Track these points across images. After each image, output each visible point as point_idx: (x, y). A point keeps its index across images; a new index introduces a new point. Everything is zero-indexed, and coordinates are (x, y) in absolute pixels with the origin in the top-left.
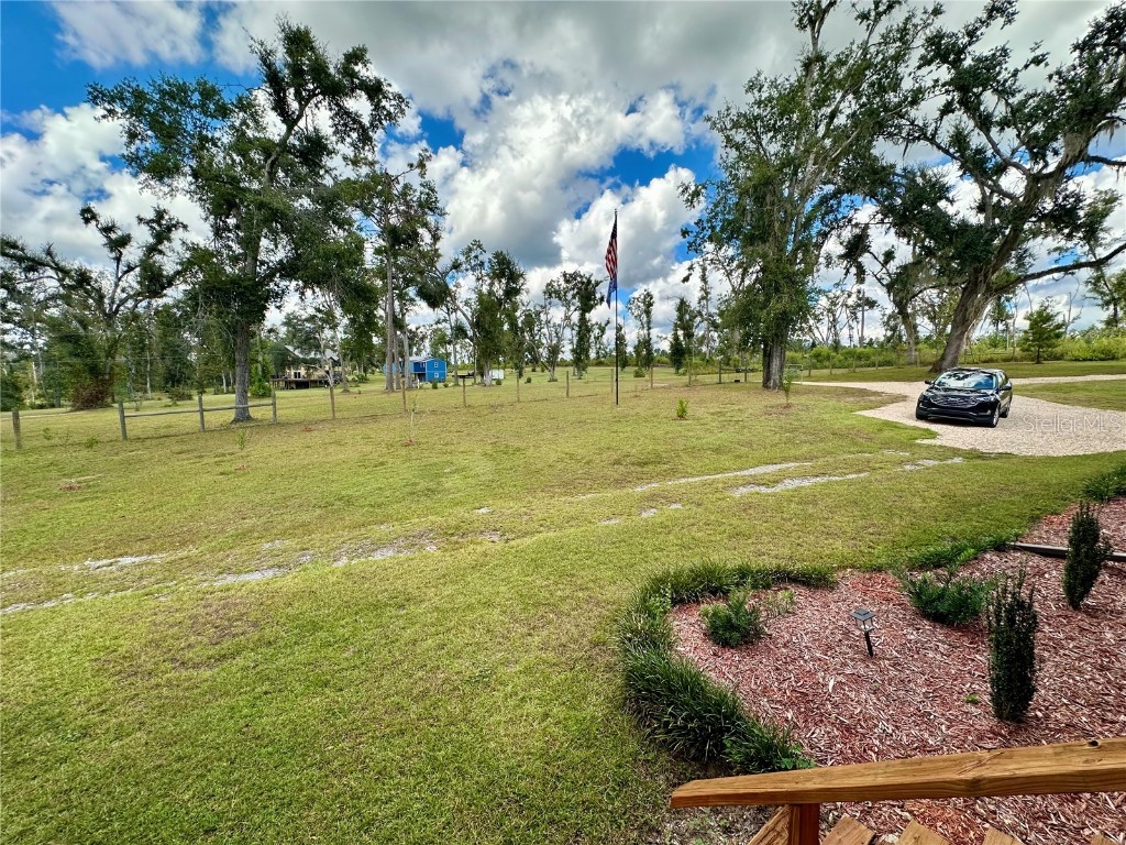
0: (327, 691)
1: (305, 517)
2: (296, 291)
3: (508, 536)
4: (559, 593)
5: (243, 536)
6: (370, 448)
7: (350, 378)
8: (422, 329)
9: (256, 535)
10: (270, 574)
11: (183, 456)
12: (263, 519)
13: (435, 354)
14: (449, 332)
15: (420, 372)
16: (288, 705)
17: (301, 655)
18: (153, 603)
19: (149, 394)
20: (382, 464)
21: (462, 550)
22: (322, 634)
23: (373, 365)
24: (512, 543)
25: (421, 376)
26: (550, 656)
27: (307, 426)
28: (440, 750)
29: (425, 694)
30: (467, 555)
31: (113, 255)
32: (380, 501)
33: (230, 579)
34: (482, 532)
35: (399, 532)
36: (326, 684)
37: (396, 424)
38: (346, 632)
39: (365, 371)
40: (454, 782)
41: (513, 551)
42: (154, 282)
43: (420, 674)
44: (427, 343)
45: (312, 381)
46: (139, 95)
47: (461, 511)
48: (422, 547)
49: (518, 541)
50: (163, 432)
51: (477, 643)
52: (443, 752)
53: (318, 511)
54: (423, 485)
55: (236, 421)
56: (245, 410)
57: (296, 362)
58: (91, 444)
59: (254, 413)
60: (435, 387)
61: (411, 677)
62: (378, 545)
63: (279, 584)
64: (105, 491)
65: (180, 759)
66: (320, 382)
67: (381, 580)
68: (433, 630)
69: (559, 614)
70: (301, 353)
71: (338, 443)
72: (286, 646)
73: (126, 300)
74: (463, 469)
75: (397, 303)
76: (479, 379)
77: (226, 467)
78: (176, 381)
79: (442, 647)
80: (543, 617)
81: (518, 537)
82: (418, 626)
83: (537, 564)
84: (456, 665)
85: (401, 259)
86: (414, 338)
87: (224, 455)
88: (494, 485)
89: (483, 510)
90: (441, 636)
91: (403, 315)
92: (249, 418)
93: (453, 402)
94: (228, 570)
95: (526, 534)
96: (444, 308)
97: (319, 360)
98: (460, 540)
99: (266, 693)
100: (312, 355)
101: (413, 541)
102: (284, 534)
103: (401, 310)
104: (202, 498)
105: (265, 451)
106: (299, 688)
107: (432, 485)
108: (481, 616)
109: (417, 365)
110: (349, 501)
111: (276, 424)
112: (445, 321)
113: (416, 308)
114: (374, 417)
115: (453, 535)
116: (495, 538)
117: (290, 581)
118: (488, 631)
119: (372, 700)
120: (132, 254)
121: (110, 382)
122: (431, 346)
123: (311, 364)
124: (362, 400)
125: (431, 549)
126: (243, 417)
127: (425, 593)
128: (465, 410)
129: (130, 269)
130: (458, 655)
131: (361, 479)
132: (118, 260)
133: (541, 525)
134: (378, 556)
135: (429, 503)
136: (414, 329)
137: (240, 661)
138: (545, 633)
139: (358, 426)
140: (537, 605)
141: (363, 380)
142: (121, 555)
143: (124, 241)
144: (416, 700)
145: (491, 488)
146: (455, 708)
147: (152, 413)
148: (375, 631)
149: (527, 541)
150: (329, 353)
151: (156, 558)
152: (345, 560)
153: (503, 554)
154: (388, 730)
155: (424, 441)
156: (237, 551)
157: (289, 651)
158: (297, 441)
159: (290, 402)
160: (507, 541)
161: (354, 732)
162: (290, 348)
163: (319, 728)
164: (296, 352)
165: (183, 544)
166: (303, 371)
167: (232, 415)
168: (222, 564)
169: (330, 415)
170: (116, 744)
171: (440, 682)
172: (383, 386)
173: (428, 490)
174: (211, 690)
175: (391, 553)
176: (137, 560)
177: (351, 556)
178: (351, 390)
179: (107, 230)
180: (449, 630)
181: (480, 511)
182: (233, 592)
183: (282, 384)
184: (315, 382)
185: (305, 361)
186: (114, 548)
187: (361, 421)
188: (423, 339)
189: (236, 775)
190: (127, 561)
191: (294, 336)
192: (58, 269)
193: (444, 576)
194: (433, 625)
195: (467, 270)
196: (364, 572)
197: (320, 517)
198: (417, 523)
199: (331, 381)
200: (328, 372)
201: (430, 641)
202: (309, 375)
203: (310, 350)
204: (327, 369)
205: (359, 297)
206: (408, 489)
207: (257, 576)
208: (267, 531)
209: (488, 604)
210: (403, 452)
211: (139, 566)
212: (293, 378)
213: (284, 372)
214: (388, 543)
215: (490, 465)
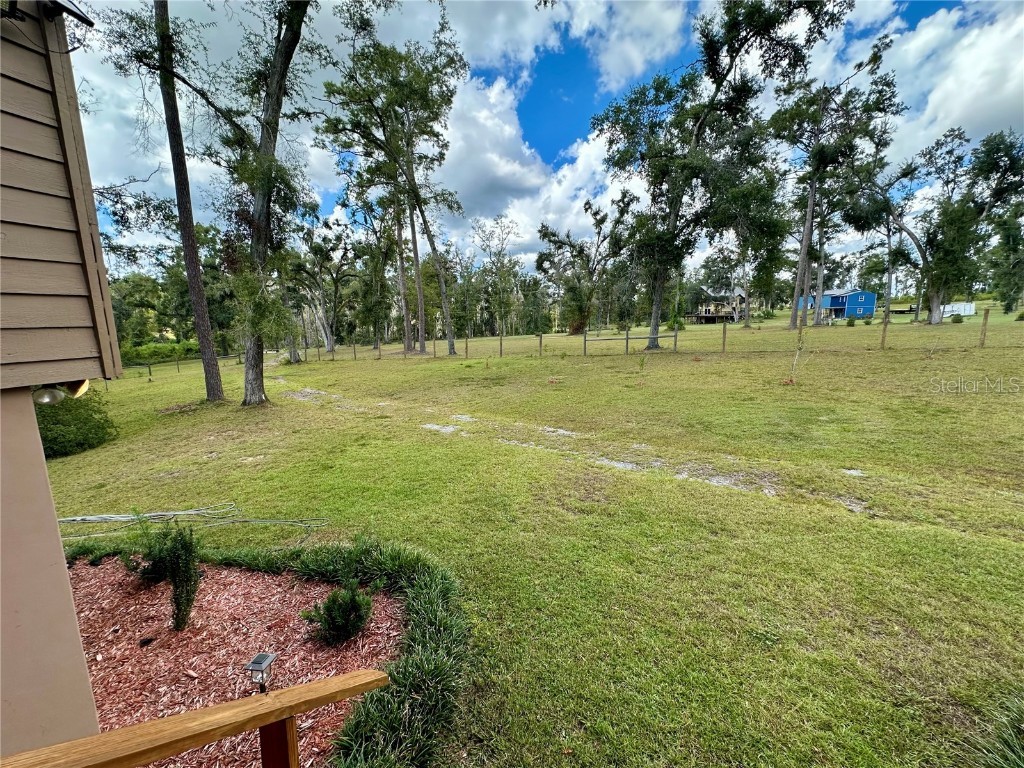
0: (630, 568)
1: (669, 432)
2: (707, 236)
3: (875, 510)
4: (925, 608)
5: (625, 433)
6: (745, 382)
7: (756, 314)
8: (850, 258)
9: (632, 435)
10: (629, 467)
11: (610, 370)
12: (640, 426)
13: (863, 286)
14: (887, 258)
15: (838, 307)
16: (603, 562)
17: (625, 532)
18: (562, 462)
19: (608, 325)
20: (751, 399)
21: (805, 506)
22: (644, 525)
23: (782, 301)
24: (878, 521)
25: (839, 313)
26: (869, 670)
27: (697, 356)
28: (694, 671)
29: (701, 616)
30: (805, 512)
31: (597, 231)
32: (735, 433)
33: (605, 462)
34: (839, 496)
35: (742, 467)
36: (632, 563)
37: (783, 362)
38: (662, 533)
39: (773, 307)
40: (694, 704)
41: (874, 530)
42: (616, 244)
43: (705, 598)
44: (855, 273)
45: (719, 317)
46: (618, 110)
47: (823, 466)
48: (761, 488)
49: (888, 522)
50: (605, 352)
51: (775, 604)
52: (695, 674)
53: (680, 429)
54: (787, 427)
55: (648, 348)
56: (656, 339)
57: (708, 300)
58: (563, 356)
59: (662, 342)
60: (851, 324)
61: (695, 595)
62: (718, 472)
63: (631, 476)
64: (565, 387)
65: (542, 559)
66: (727, 318)
67: (705, 502)
68: (734, 567)
69: (912, 632)
70: (713, 291)
71: (719, 374)
72: (618, 522)
73: (601, 260)
74: (846, 421)
75: (816, 232)
76: (924, 315)
77: (630, 383)
78: (624, 316)
79: (736, 586)
80: (881, 622)
81: (892, 518)
82: (722, 556)
83: (904, 560)
84: (743, 610)
85: (829, 183)
86: (836, 269)
87: (632, 373)
88: (883, 447)
89: (853, 473)
90: (740, 576)
91: (822, 244)
92: (657, 346)
93: (866, 342)
94: (605, 455)
95: (906, 518)
96: (883, 229)
97: (727, 298)
98: (808, 495)
99: (595, 547)
100: (722, 293)
101: (752, 480)
102: (649, 441)
103: (820, 239)
104: (608, 402)
105: (660, 374)
106: (615, 555)
107: (797, 430)
108: (794, 580)
109: (835, 299)
110: (708, 427)
111: (675, 352)
112: (882, 244)
113: (841, 236)
114: (761, 354)
115: (801, 487)
116: (857, 509)
117: (639, 476)
118: (795, 599)
119: (657, 593)
120: (607, 227)
121: (587, 317)
122: (860, 276)
123: (720, 301)
124: (758, 336)
125: (769, 493)
126: (654, 345)
127: (742, 531)
128: (881, 353)
129: (605, 238)
130: (749, 603)
131: (725, 410)
132: (599, 233)
133: (941, 516)
134: (714, 482)
135: (787, 448)
136: (838, 259)
137: (590, 519)
138: (877, 641)
139: (743, 360)
140: (880, 605)
141: (769, 316)
142: (560, 428)
143: (603, 220)
144: (692, 616)
145: (876, 451)
146: (725, 645)
147: (604, 338)
148: (683, 542)
149: (904, 526)
150: (738, 291)
151: (574, 435)
152: (685, 475)
153: (858, 528)
154: (658, 625)
155: (807, 382)
156: (616, 444)
157: (618, 527)
158: (685, 368)
159: (694, 335)
160: (873, 516)
161: (636, 608)
162: (704, 288)
163: (615, 590)
164: (709, 292)
165: (590, 429)
166: (712, 308)
167: (646, 343)
168: (605, 450)
169: (721, 348)
170: (522, 533)
171: (719, 615)
172: (786, 322)
173: (791, 434)
174: (570, 528)
175: (727, 483)
176: (566, 433)
177: (693, 473)
178: (753, 325)
179: (596, 214)
180: (750, 575)
181: (848, 472)
182: (603, 471)
183: (694, 319)
184: (722, 317)
185: (715, 299)
186: (558, 423)
187: (747, 356)
188: (848, 269)
189: (561, 587)
190: (561, 431)
191: (709, 277)
192: (572, 246)
193: (770, 523)
194: (736, 562)
195: (929, 174)
196: (695, 490)
197: (679, 434)
198: (765, 464)
199: (736, 316)
200: (734, 309)
201: (727, 575)
202: (717, 311)
203: (721, 288)
204: (734, 306)
205: (764, 233)
206: (767, 429)
207: (620, 466)
208: (641, 435)
209: (810, 573)
210: (780, 391)
211: (565, 436)
212: (703, 314)
213: (697, 309)
214: (727, 472)
215: (889, 424)
